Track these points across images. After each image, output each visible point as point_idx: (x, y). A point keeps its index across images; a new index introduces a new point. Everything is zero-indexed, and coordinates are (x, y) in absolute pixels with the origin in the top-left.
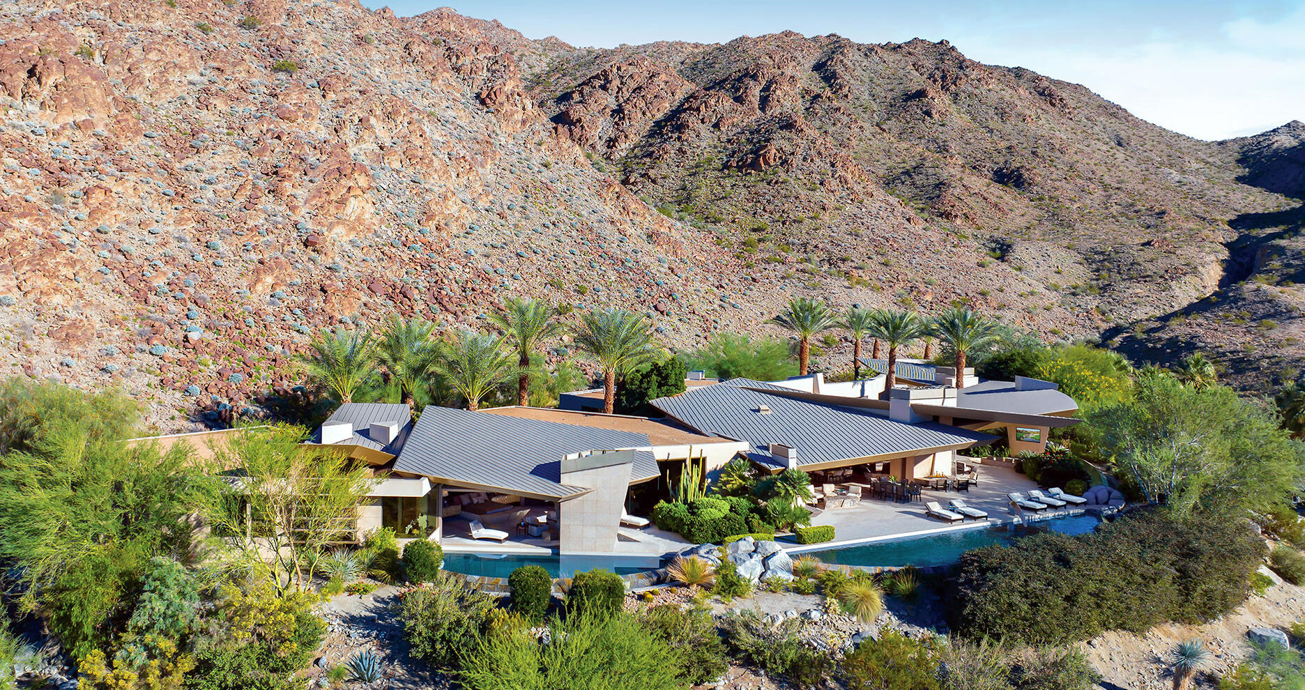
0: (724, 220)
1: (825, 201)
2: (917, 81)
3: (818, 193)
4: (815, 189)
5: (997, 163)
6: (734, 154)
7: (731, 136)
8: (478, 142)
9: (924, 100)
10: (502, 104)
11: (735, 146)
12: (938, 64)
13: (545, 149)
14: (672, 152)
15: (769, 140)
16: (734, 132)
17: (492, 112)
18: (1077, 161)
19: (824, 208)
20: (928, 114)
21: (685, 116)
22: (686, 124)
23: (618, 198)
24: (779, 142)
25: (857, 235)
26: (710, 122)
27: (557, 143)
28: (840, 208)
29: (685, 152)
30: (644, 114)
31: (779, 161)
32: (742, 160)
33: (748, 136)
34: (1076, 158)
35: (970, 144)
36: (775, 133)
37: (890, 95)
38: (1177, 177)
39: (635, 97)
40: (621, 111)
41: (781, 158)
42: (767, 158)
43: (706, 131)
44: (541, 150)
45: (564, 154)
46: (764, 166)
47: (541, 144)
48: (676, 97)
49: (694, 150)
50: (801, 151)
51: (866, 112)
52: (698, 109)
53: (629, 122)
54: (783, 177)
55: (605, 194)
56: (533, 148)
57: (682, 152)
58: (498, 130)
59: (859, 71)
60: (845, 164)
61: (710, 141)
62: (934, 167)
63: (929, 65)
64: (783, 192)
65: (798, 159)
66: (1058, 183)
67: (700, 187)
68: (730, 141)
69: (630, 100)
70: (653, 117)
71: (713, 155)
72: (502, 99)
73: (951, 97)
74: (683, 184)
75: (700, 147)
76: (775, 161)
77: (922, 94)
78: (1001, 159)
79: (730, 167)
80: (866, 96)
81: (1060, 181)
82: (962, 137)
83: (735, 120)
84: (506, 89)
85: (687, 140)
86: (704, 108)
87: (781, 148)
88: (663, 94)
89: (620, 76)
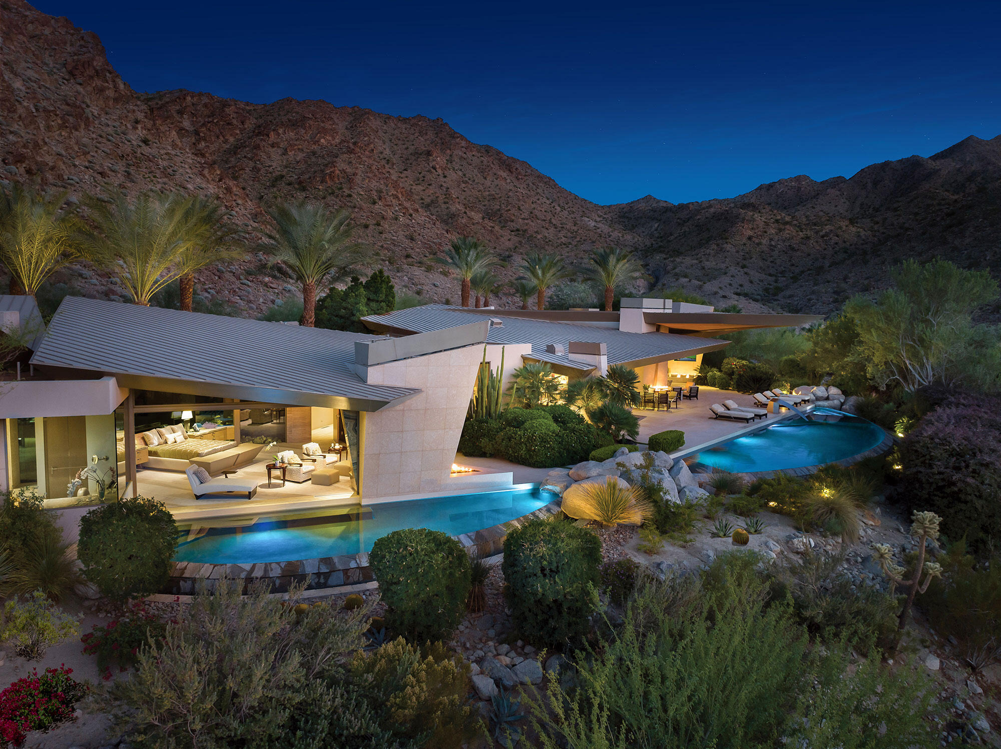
1: (383, 212)
2: (422, 143)
3: (377, 206)
4: (374, 203)
5: (484, 206)
6: (303, 173)
7: (298, 159)
8: (68, 105)
9: (431, 158)
10: (91, 77)
11: (303, 166)
12: (436, 134)
13: (142, 128)
14: (247, 169)
15: (333, 163)
16: (300, 156)
17: (80, 84)
18: (534, 208)
19: (383, 218)
20: (434, 168)
21: (256, 140)
22: (257, 147)
23: (220, 180)
24: (341, 165)
25: (412, 239)
26: (279, 147)
27: (154, 124)
28: (396, 219)
29: (259, 170)
30: (218, 137)
31: (342, 180)
32: (310, 178)
33: (314, 159)
34: (533, 206)
35: (464, 191)
36: (336, 157)
37: (405, 152)
38: (592, 224)
39: (209, 122)
40: (197, 133)
41: (343, 177)
42: (332, 177)
43: (275, 153)
44: (137, 128)
45: (161, 135)
46: (330, 183)
47: (137, 122)
48: (246, 126)
49: (267, 168)
50: (360, 173)
51: (388, 163)
52: (268, 136)
53: (205, 143)
54: (347, 192)
55: (207, 175)
56: (128, 125)
57: (255, 170)
58: (88, 102)
59: (380, 133)
60: (396, 185)
61: (280, 162)
62: (445, 203)
63: (431, 135)
64: (349, 204)
65: (358, 179)
66: (526, 221)
67: (276, 198)
68: (298, 162)
69: (204, 125)
70: (226, 141)
71: (284, 173)
72: (90, 72)
73: (448, 158)
74: (259, 196)
75: (272, 166)
76: (339, 179)
77: (429, 153)
78: (486, 203)
79: (300, 183)
80: (388, 152)
81: (527, 219)
82: (458, 186)
83: (300, 147)
84: (95, 63)
85: (259, 160)
86: (272, 135)
87: (343, 170)
88: (235, 122)
89: (193, 104)
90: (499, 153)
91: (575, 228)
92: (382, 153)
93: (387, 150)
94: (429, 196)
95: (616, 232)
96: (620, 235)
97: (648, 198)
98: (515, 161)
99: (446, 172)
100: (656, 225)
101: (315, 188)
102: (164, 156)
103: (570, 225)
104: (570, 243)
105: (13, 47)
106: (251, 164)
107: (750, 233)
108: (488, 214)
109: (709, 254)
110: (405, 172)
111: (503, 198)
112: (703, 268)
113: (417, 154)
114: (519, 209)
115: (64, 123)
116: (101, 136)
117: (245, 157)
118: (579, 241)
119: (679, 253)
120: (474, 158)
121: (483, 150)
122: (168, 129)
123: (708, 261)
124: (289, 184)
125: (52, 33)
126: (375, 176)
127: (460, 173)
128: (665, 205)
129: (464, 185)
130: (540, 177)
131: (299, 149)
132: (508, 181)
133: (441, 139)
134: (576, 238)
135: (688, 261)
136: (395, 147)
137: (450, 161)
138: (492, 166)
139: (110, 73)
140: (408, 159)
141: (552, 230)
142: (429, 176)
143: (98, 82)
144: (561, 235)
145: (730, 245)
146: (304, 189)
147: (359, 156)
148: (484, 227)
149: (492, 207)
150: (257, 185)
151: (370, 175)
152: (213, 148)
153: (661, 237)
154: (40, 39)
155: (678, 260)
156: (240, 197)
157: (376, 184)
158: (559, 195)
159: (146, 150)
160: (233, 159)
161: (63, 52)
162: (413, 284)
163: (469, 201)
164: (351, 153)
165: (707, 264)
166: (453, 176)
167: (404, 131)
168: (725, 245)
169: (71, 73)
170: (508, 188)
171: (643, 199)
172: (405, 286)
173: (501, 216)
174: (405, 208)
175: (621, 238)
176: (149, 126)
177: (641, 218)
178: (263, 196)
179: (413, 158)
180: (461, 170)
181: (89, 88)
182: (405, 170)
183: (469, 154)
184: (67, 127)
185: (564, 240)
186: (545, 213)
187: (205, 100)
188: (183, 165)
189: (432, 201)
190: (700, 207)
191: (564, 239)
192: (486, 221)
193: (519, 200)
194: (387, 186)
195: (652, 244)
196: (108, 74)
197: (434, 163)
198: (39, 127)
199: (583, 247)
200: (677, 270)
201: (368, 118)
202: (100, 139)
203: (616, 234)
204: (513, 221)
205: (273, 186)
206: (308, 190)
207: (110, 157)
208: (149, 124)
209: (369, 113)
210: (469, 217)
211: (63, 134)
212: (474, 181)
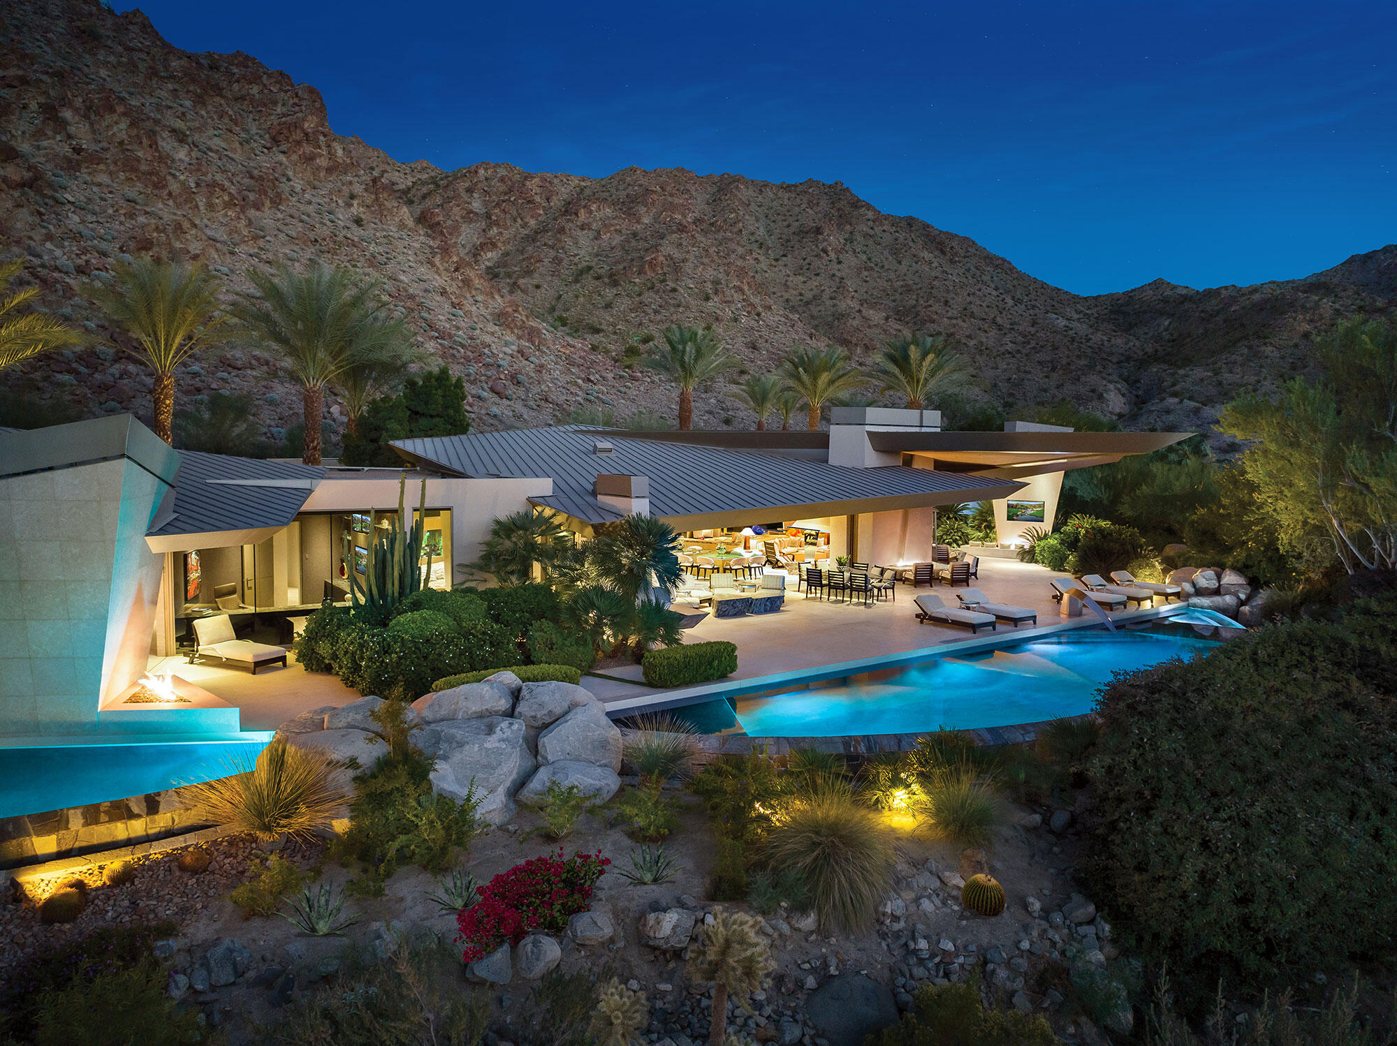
0: (603, 330)
1: (718, 311)
2: (810, 217)
3: (710, 304)
4: (707, 299)
5: (894, 301)
6: (618, 262)
7: (614, 244)
8: (252, 177)
9: (820, 237)
10: (299, 143)
11: (618, 253)
12: (833, 203)
13: (358, 204)
14: (546, 260)
15: (656, 246)
16: (617, 240)
17: (284, 153)
18: (971, 303)
19: (717, 319)
20: (824, 251)
21: (562, 221)
22: (562, 230)
23: (457, 270)
24: (667, 248)
25: (754, 348)
26: (590, 229)
27: (377, 199)
28: (736, 320)
29: (561, 261)
30: (515, 220)
31: (666, 269)
32: (625, 268)
33: (634, 243)
34: (969, 299)
35: (866, 282)
36: (662, 239)
37: (786, 230)
38: (1062, 323)
39: (503, 201)
40: (488, 216)
41: (669, 266)
42: (652, 265)
43: (584, 238)
44: (352, 205)
45: (385, 213)
46: (650, 274)
47: (352, 197)
48: (552, 204)
49: (572, 258)
50: (691, 257)
51: (761, 248)
52: (576, 214)
53: (498, 229)
54: (671, 284)
55: (438, 263)
56: (340, 202)
57: (557, 261)
58: (290, 173)
59: (753, 207)
60: (741, 273)
61: (590, 249)
62: (831, 298)
63: (824, 204)
64: (672, 302)
65: (688, 267)
66: (954, 321)
67: (577, 297)
68: (612, 248)
69: (498, 205)
70: (525, 226)
71: (593, 264)
72: (298, 135)
73: (846, 236)
74: (557, 294)
75: (578, 255)
76: (662, 268)
77: (818, 231)
78: (898, 296)
79: (611, 276)
80: (762, 232)
81: (956, 318)
82: (859, 274)
83: (618, 227)
84: (306, 125)
85: (563, 248)
86: (583, 214)
87: (669, 255)
88: (537, 199)
89: (487, 179)
90: (926, 226)
91: (1033, 330)
92: (753, 234)
93: (762, 229)
94: (811, 290)
95: (1099, 334)
96: (1105, 338)
97: (1157, 284)
98: (952, 236)
99: (841, 256)
100: (1167, 323)
101: (630, 282)
102: (381, 240)
103: (1024, 326)
104: (1019, 351)
105: (203, 113)
106: (552, 253)
107: (1307, 327)
108: (898, 313)
109: (1235, 363)
110: (784, 259)
111: (924, 290)
112: (1220, 384)
113: (802, 233)
114: (946, 302)
115: (231, 200)
116: (292, 217)
117: (545, 245)
118: (1034, 348)
119: (1187, 362)
120: (884, 235)
121: (903, 224)
122: (396, 205)
123: (1231, 372)
124: (598, 278)
125: (261, 92)
126: (713, 261)
127: (864, 257)
128: (1184, 292)
129: (866, 273)
130: (990, 259)
131: (616, 230)
132: (935, 264)
133: (839, 210)
134: (1029, 343)
135: (1198, 373)
136: (772, 224)
137: (850, 240)
138: (911, 244)
139: (325, 136)
140: (788, 241)
141: (993, 333)
142: (817, 263)
143: (308, 149)
144: (1007, 339)
145: (1271, 348)
146: (615, 284)
147: (692, 236)
148: (885, 331)
149: (904, 303)
150: (557, 281)
151: (706, 260)
152: (506, 234)
153: (1174, 341)
154: (245, 100)
155: (1182, 372)
156: (482, 293)
157: (712, 272)
158: (1015, 282)
159: (356, 233)
160: (530, 248)
161: (270, 115)
162: (723, 409)
163: (872, 295)
164: (682, 231)
165: (1227, 377)
166: (850, 260)
167: (786, 202)
168: (1263, 348)
169: (275, 141)
170: (933, 274)
171: (1149, 284)
172: (710, 412)
173: (917, 314)
174: (751, 305)
175: (1106, 343)
176: (369, 202)
177: (1145, 312)
178: (561, 296)
179: (797, 238)
180: (865, 252)
181: (294, 157)
182: (784, 256)
183: (878, 230)
184: (235, 205)
185: (1010, 347)
186: (987, 310)
187: (502, 172)
188: (405, 250)
189: (815, 297)
190: (1236, 294)
191: (1011, 345)
192: (891, 322)
193: (948, 291)
194: (728, 275)
195: (1156, 351)
196: (322, 138)
197: (825, 244)
198: (197, 206)
199: (1038, 357)
200: (1177, 388)
201: (737, 187)
202: (289, 220)
203: (1098, 337)
204: (933, 322)
205: (576, 281)
206: (620, 285)
207: (297, 242)
208: (369, 198)
209: (738, 180)
210: (863, 318)
211: (229, 213)
212: (883, 266)
